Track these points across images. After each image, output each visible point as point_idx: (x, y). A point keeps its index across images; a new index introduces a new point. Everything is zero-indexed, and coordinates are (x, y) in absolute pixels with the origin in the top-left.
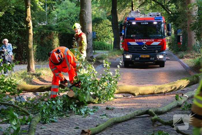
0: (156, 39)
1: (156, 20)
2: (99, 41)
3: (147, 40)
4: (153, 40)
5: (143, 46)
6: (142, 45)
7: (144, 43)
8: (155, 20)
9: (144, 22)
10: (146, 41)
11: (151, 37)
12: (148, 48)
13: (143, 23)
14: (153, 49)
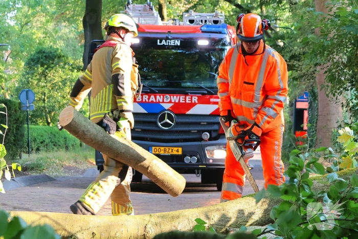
0: (204, 94)
1: (207, 35)
2: (48, 124)
3: (175, 99)
4: (195, 99)
5: (162, 118)
6: (157, 114)
7: (167, 106)
8: (203, 32)
9: (167, 39)
10: (170, 102)
11: (189, 88)
12: (177, 124)
13: (164, 42)
14: (194, 129)
